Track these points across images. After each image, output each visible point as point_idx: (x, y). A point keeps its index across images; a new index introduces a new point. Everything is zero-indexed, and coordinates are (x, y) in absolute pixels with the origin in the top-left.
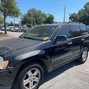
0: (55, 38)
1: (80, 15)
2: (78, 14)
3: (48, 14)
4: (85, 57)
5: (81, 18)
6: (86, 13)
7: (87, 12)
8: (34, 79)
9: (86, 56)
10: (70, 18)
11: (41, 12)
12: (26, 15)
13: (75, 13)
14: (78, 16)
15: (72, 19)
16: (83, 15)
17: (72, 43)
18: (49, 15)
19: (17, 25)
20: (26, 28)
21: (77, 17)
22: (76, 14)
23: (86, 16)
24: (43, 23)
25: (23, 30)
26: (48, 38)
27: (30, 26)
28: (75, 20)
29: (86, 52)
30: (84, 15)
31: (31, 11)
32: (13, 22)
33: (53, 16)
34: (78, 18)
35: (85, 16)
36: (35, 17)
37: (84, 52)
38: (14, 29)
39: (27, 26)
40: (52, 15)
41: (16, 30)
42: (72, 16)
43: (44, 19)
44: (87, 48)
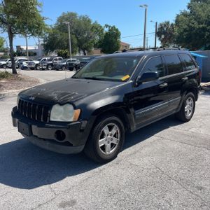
0: (139, 77)
1: (178, 26)
2: (174, 23)
3: (107, 26)
4: (190, 111)
5: (181, 34)
6: (193, 21)
7: (195, 19)
8: (112, 140)
9: (191, 108)
10: (158, 34)
11: (89, 21)
12: (53, 29)
13: (168, 23)
14: (176, 29)
15: (163, 36)
16: (185, 27)
17: (166, 84)
18: (110, 26)
19: (32, 54)
20: (56, 60)
21: (173, 31)
22: (170, 23)
23: (194, 28)
24: (95, 47)
25: (52, 64)
26: (128, 76)
27: (65, 56)
28: (169, 39)
29: (191, 102)
30: (188, 25)
31: (67, 20)
32: (22, 47)
33: (117, 30)
34: (176, 33)
35: (191, 29)
36: (77, 33)
37: (187, 102)
38: (29, 64)
39: (59, 55)
40: (116, 27)
41: (34, 66)
42: (162, 28)
43: (98, 38)
44: (193, 95)
